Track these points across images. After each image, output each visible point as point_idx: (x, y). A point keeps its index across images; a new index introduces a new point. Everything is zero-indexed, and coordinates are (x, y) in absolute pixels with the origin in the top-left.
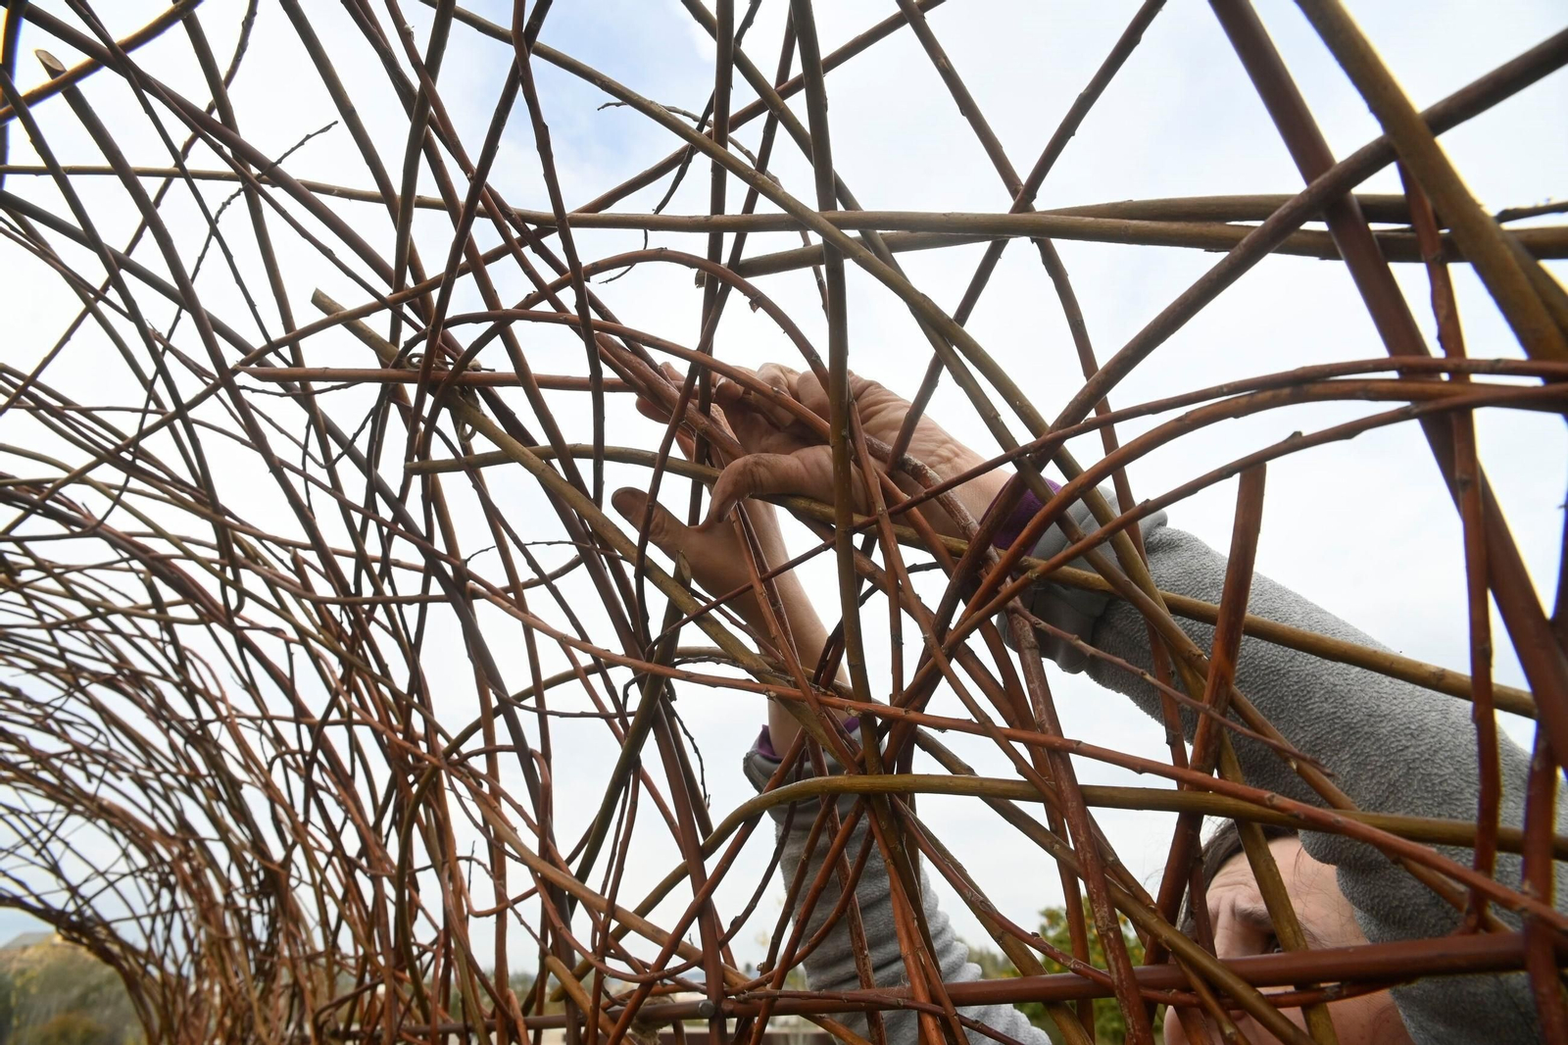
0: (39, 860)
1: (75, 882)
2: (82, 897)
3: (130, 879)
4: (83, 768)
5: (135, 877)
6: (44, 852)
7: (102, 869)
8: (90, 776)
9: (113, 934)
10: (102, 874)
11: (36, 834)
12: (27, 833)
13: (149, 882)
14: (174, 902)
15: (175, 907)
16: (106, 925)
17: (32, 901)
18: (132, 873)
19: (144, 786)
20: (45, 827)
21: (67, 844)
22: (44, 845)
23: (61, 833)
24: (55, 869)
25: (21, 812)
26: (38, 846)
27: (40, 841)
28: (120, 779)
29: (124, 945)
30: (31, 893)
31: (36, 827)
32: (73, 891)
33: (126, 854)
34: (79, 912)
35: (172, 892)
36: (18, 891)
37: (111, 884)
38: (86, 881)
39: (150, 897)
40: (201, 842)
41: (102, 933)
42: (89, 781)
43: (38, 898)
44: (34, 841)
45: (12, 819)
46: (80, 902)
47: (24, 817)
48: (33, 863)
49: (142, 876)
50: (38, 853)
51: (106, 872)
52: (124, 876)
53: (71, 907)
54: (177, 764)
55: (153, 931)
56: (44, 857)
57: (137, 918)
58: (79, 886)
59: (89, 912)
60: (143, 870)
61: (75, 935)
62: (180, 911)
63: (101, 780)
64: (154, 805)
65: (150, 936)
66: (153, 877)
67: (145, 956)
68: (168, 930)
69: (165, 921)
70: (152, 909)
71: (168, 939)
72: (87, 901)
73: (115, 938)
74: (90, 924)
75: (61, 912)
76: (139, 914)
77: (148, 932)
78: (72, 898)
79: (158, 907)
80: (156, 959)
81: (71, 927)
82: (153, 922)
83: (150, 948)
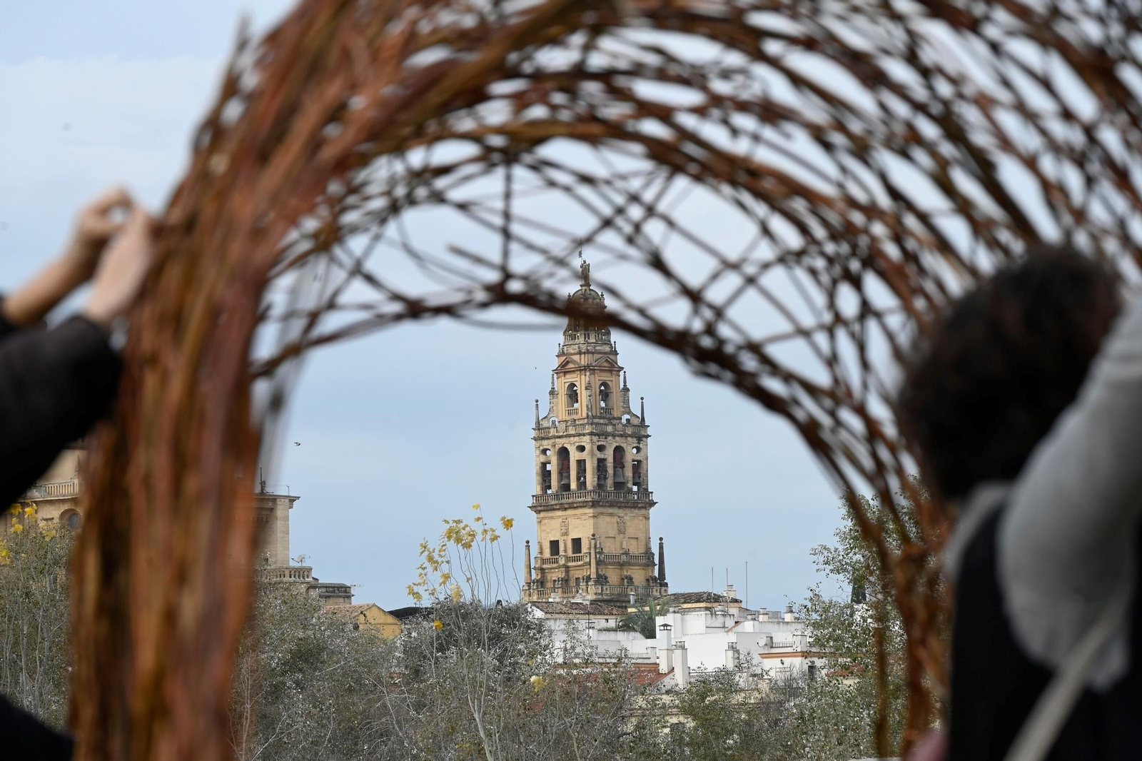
0: (632, 251)
1: (694, 281)
2: (711, 306)
3: (779, 270)
4: (727, 122)
5: (788, 266)
6: (638, 239)
7: (733, 256)
8: (735, 132)
9: (766, 361)
10: (735, 266)
12: (608, 211)
13: (813, 272)
14: (865, 301)
15: (866, 310)
16: (755, 348)
17: (633, 317)
18: (782, 260)
19: (828, 147)
20: (636, 198)
21: (671, 223)
22: (637, 227)
23: (660, 208)
24: (657, 263)
25: (595, 179)
26: (628, 230)
27: (630, 221)
28: (790, 135)
29: (788, 377)
30: (630, 306)
31: (621, 200)
32: (694, 297)
33: (766, 231)
34: (710, 330)
35: (856, 283)
37: (751, 281)
38: (712, 279)
39: (820, 299)
40: (924, 218)
41: (749, 363)
42: (735, 138)
43: (642, 312)
45: (585, 191)
46: (709, 315)
47: (600, 186)
48: (624, 257)
49: (799, 264)
50: (630, 240)
51: (740, 263)
52: (766, 266)
53: (697, 325)
55: (835, 354)
57: (804, 333)
58: (705, 287)
59: (724, 331)
60: (799, 255)
61: (712, 368)
62: (878, 315)
63: (756, 137)
64: (844, 170)
65: (832, 361)
66: (820, 263)
67: (832, 394)
68: (862, 347)
69: (853, 336)
70: (827, 318)
71: (865, 365)
72: (719, 312)
73: (774, 368)
74: (730, 348)
75: (685, 333)
76: (805, 326)
77: (827, 356)
78: (696, 309)
79: (837, 314)
80: (852, 399)
81: (703, 356)
82: (832, 338)
83: (835, 380)
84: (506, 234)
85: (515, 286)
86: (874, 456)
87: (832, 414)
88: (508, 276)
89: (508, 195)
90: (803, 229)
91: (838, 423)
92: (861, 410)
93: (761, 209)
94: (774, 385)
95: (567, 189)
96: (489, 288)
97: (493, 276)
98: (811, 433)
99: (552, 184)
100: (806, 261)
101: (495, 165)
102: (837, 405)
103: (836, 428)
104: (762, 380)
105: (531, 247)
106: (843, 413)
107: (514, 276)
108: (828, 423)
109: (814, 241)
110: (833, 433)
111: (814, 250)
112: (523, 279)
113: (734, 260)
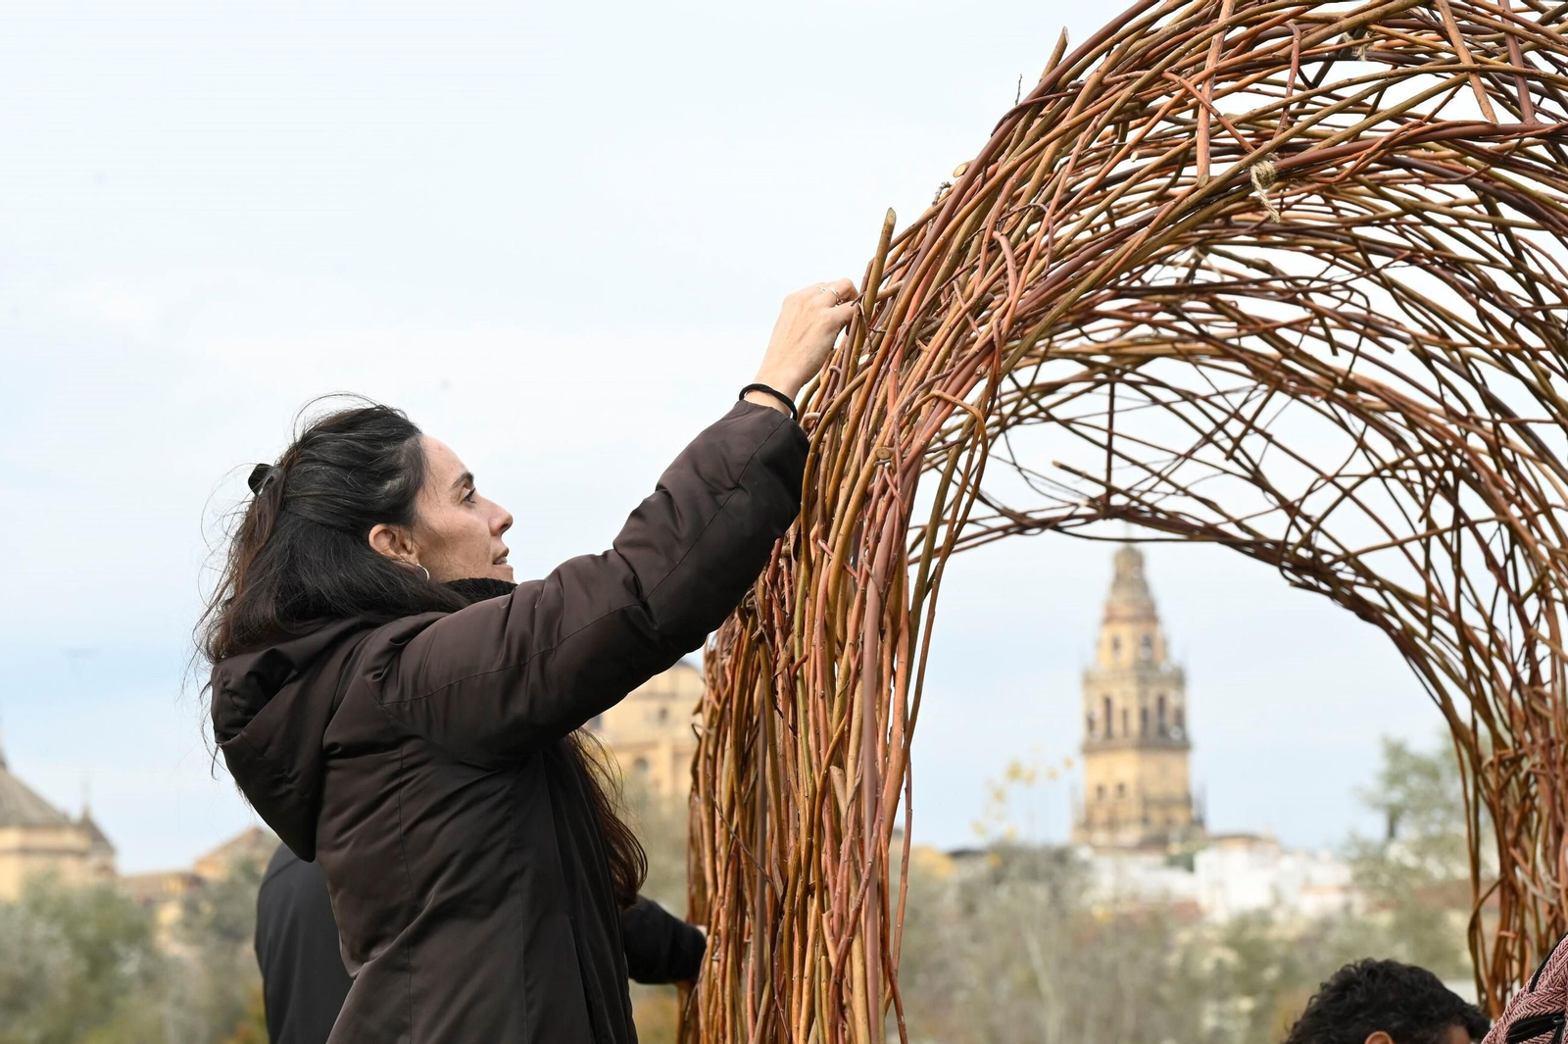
0: (1231, 466)
1: (1292, 496)
2: (1307, 519)
3: (1375, 481)
4: (1328, 338)
5: (1383, 479)
6: (1238, 453)
8: (1335, 347)
9: (1362, 570)
10: (1331, 480)
11: (1220, 427)
12: (1208, 427)
13: (1407, 483)
14: (1459, 513)
15: (1460, 519)
16: (1350, 558)
17: (1232, 529)
18: (1377, 473)
19: (1427, 359)
20: (1236, 415)
21: (1269, 437)
22: (1237, 443)
23: (1259, 423)
24: (1257, 478)
25: (1195, 396)
26: (1228, 445)
27: (1229, 436)
28: (1390, 350)
29: (1383, 587)
30: (1230, 519)
31: (1221, 417)
32: (1291, 509)
33: (1362, 445)
34: (1307, 542)
35: (1452, 495)
36: (1212, 518)
37: (1347, 493)
38: (1310, 492)
39: (1415, 512)
41: (1346, 573)
42: (1335, 353)
43: (1239, 524)
44: (1219, 436)
45: (1186, 408)
46: (1306, 527)
47: (1200, 402)
48: (1226, 472)
49: (1394, 476)
50: (1230, 456)
51: (1337, 475)
52: (1364, 478)
53: (1295, 537)
54: (1488, 335)
55: (1429, 564)
56: (1237, 461)
57: (1401, 545)
58: (1302, 500)
59: (1320, 541)
61: (1310, 579)
62: (1472, 525)
63: (1356, 352)
64: (1442, 380)
65: (1427, 572)
66: (1415, 476)
67: (1427, 604)
68: (1456, 559)
69: (1448, 547)
70: (1422, 528)
71: (1459, 573)
72: (1316, 526)
73: (1369, 577)
74: (1326, 559)
75: (1281, 546)
76: (1400, 537)
77: (1422, 564)
78: (1293, 522)
79: (1431, 525)
80: (1446, 607)
81: (1300, 567)
82: (1427, 548)
83: (1430, 589)
84: (1110, 450)
85: (1118, 500)
86: (1468, 663)
87: (1427, 622)
88: (1111, 491)
89: (1111, 413)
90: (1398, 442)
91: (1431, 628)
92: (1456, 619)
93: (1356, 424)
94: (1370, 595)
95: (1167, 405)
96: (1092, 502)
97: (1099, 491)
98: (1405, 642)
99: (1155, 401)
100: (1401, 474)
101: (1099, 383)
102: (1431, 613)
103: (1430, 635)
104: (1358, 590)
105: (1134, 463)
106: (1437, 621)
107: (1118, 491)
108: (1422, 630)
109: (1409, 455)
110: (1427, 641)
111: (1409, 463)
112: (1126, 493)
113: (1330, 473)
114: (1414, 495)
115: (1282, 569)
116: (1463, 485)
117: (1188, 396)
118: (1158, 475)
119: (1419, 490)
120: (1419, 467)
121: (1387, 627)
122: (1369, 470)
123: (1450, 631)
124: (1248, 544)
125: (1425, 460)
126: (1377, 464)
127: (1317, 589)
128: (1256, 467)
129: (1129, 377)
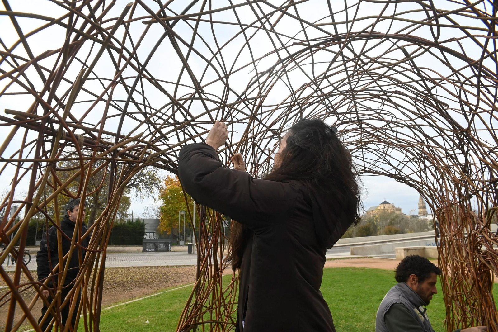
0: (384, 162)
4: (391, 130)
5: (411, 162)
6: (385, 159)
9: (410, 178)
11: (382, 155)
12: (379, 155)
13: (416, 162)
14: (425, 166)
16: (407, 176)
17: (386, 173)
18: (410, 161)
21: (390, 156)
22: (385, 157)
24: (389, 164)
25: (376, 150)
26: (383, 158)
29: (414, 181)
30: (386, 171)
31: (381, 153)
33: (406, 156)
35: (424, 163)
36: (383, 171)
37: (405, 165)
38: (398, 165)
39: (417, 166)
41: (407, 179)
43: (387, 172)
45: (375, 152)
46: (399, 171)
49: (413, 161)
51: (403, 162)
52: (408, 162)
53: (397, 173)
55: (421, 176)
56: (385, 161)
57: (416, 173)
58: (397, 167)
59: (402, 174)
61: (401, 180)
63: (397, 132)
65: (421, 177)
66: (417, 160)
67: (422, 183)
68: (426, 174)
69: (424, 172)
70: (419, 169)
71: (427, 177)
72: (400, 171)
73: (411, 179)
74: (403, 177)
75: (395, 175)
76: (415, 171)
77: (420, 176)
78: (396, 170)
79: (421, 169)
80: (425, 184)
81: (399, 178)
82: (420, 173)
83: (422, 180)
84: (364, 161)
85: (367, 169)
86: (430, 193)
87: (422, 186)
88: (365, 168)
89: (363, 154)
90: (413, 154)
91: (423, 187)
92: (427, 185)
93: (405, 152)
94: (412, 182)
95: (371, 152)
96: (362, 170)
97: (363, 168)
98: (419, 190)
99: (370, 152)
100: (414, 160)
101: (360, 149)
102: (423, 185)
103: (423, 188)
104: (409, 182)
105: (368, 163)
106: (424, 186)
107: (367, 168)
108: (422, 188)
109: (415, 156)
110: (422, 189)
111: (416, 158)
112: (368, 168)
113: (402, 161)
114: (417, 164)
115: (396, 179)
116: (425, 160)
117: (375, 150)
118: (373, 164)
119: (418, 163)
120: (417, 158)
121: (415, 188)
122: (409, 160)
123: (427, 188)
124: (389, 175)
125: (418, 157)
126: (410, 159)
127: (402, 182)
128: (389, 162)
129: (365, 147)
